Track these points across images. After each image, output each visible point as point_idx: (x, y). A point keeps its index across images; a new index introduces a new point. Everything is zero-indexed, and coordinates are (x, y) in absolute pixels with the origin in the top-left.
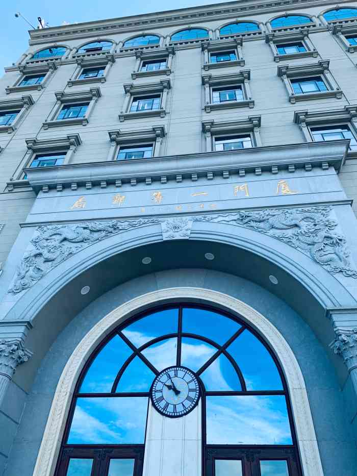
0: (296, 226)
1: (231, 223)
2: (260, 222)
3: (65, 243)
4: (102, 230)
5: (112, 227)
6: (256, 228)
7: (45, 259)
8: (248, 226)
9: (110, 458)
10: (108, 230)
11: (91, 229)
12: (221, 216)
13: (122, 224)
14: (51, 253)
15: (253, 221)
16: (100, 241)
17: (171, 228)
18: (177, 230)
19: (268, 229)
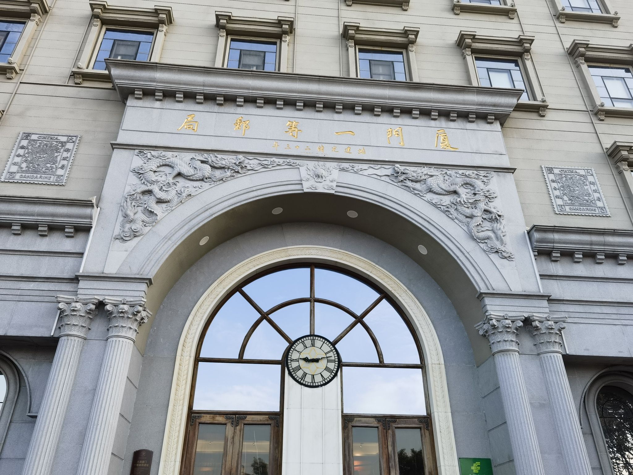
0: (455, 192)
1: (383, 178)
2: (416, 182)
3: (180, 179)
4: (226, 167)
5: (239, 165)
6: (412, 189)
7: (157, 199)
8: (404, 186)
9: (244, 424)
10: (234, 169)
11: (212, 165)
12: (372, 168)
13: (251, 162)
14: (164, 191)
15: (409, 179)
16: (225, 182)
17: (313, 176)
18: (320, 180)
19: (425, 192)
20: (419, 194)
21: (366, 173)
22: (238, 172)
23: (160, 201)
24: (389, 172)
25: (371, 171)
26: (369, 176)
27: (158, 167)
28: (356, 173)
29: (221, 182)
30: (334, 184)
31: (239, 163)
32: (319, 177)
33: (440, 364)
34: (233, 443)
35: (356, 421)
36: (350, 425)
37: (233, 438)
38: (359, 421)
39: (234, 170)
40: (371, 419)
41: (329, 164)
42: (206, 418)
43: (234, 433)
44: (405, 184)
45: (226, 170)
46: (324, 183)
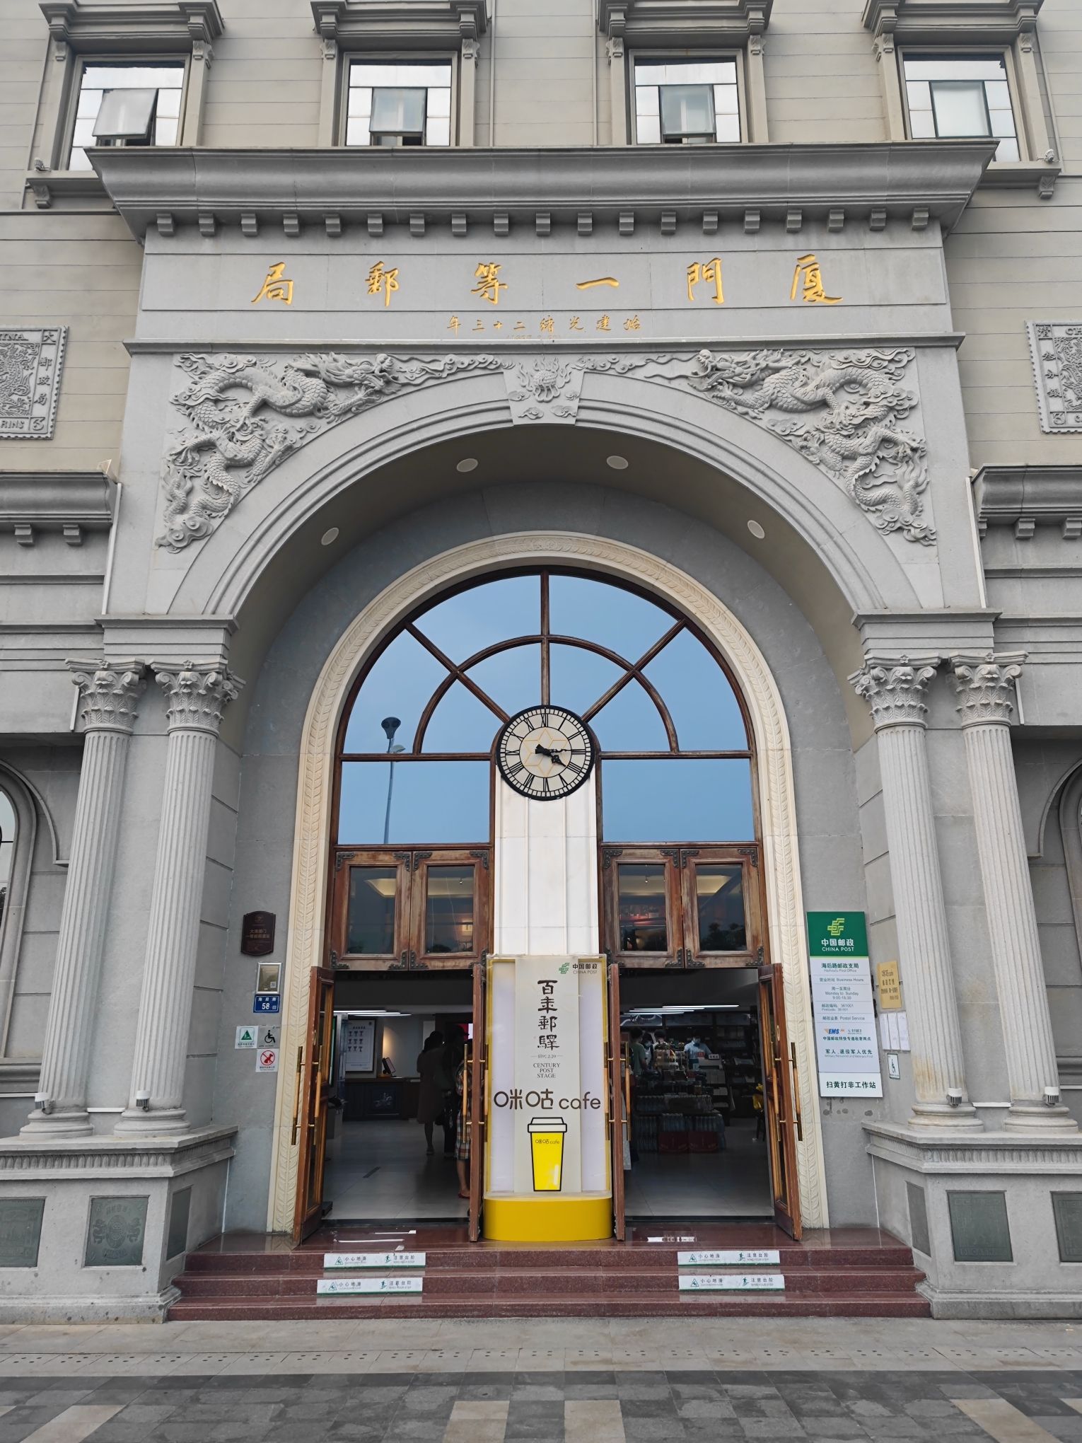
0: (824, 404)
1: (675, 384)
2: (745, 386)
3: (267, 415)
4: (356, 382)
5: (381, 377)
6: (733, 404)
7: (228, 459)
8: (717, 397)
9: (428, 867)
10: (372, 385)
11: (328, 379)
12: (653, 361)
13: (405, 367)
14: (239, 443)
15: (728, 382)
16: (356, 415)
17: (530, 389)
18: (543, 397)
19: (761, 409)
20: (747, 413)
21: (640, 374)
22: (380, 392)
23: (232, 465)
24: (689, 368)
25: (652, 369)
26: (647, 380)
27: (222, 390)
28: (621, 375)
29: (349, 415)
30: (576, 403)
31: (382, 371)
32: (542, 390)
33: (782, 749)
34: (410, 896)
35: (626, 855)
36: (614, 862)
37: (410, 889)
38: (630, 854)
39: (373, 387)
40: (652, 851)
41: (563, 360)
42: (362, 859)
43: (412, 880)
44: (720, 394)
45: (356, 389)
46: (555, 402)
